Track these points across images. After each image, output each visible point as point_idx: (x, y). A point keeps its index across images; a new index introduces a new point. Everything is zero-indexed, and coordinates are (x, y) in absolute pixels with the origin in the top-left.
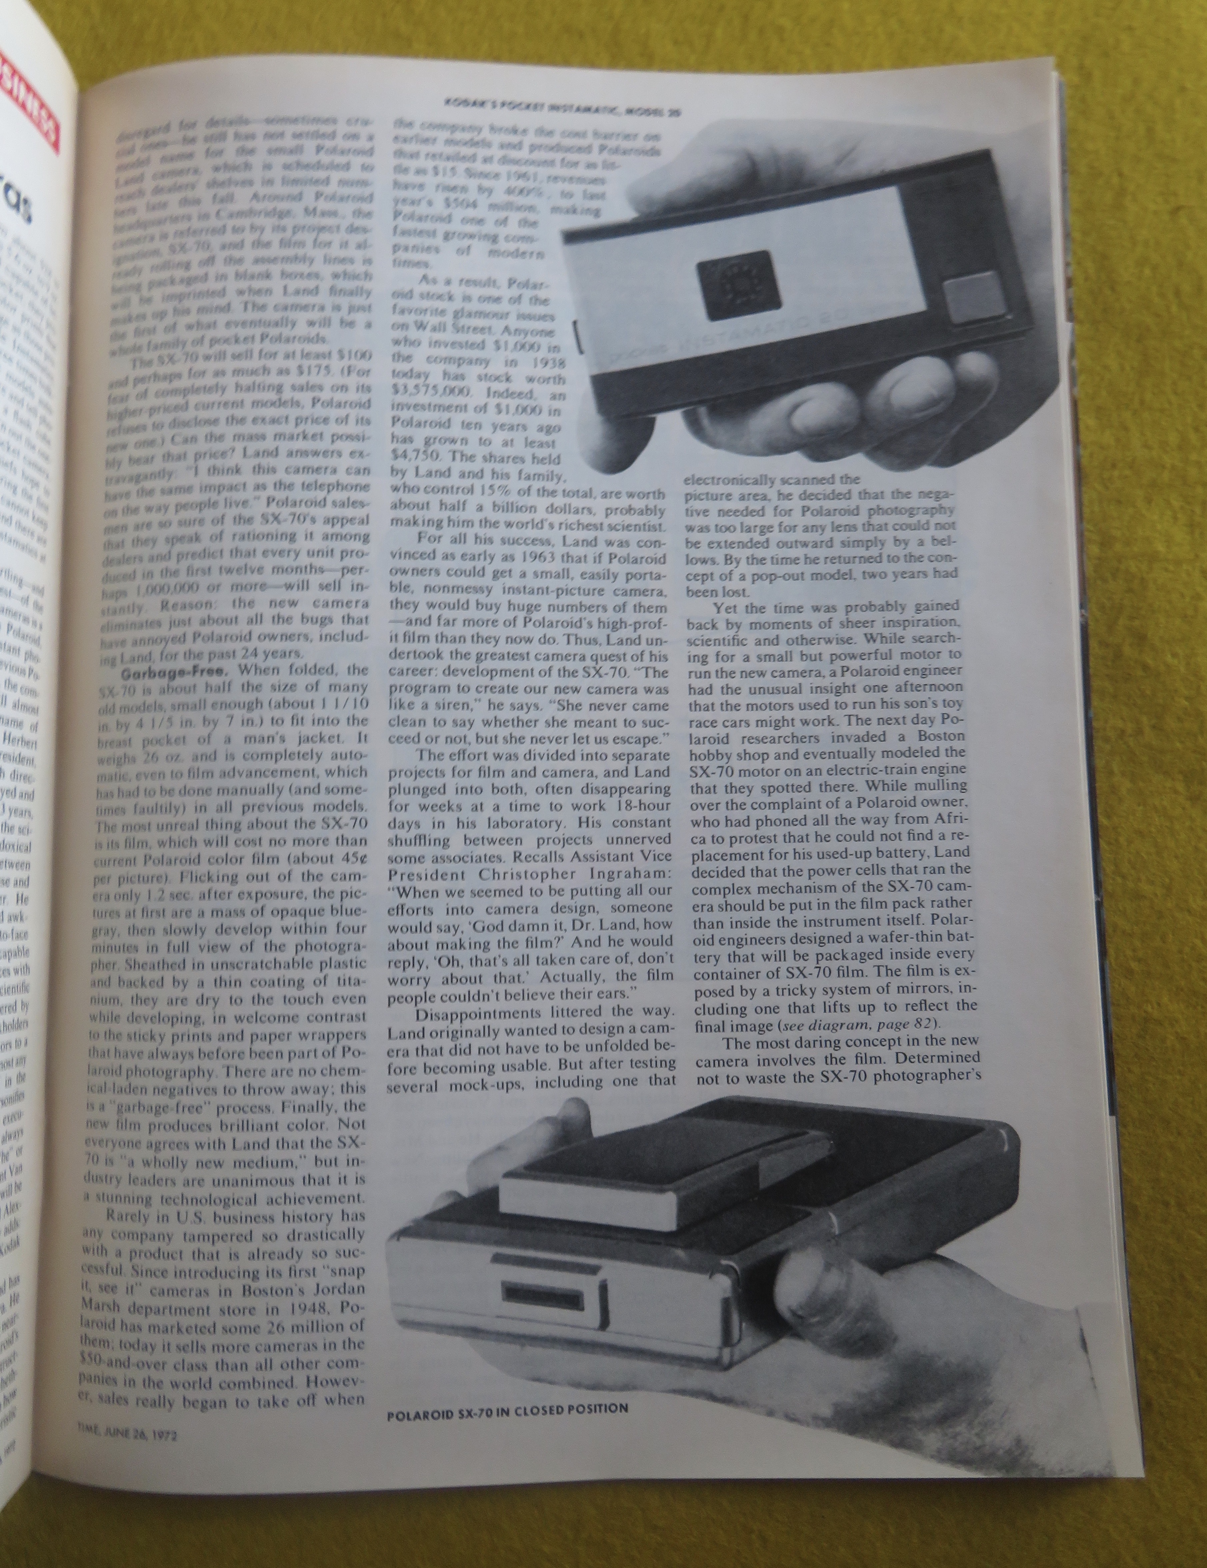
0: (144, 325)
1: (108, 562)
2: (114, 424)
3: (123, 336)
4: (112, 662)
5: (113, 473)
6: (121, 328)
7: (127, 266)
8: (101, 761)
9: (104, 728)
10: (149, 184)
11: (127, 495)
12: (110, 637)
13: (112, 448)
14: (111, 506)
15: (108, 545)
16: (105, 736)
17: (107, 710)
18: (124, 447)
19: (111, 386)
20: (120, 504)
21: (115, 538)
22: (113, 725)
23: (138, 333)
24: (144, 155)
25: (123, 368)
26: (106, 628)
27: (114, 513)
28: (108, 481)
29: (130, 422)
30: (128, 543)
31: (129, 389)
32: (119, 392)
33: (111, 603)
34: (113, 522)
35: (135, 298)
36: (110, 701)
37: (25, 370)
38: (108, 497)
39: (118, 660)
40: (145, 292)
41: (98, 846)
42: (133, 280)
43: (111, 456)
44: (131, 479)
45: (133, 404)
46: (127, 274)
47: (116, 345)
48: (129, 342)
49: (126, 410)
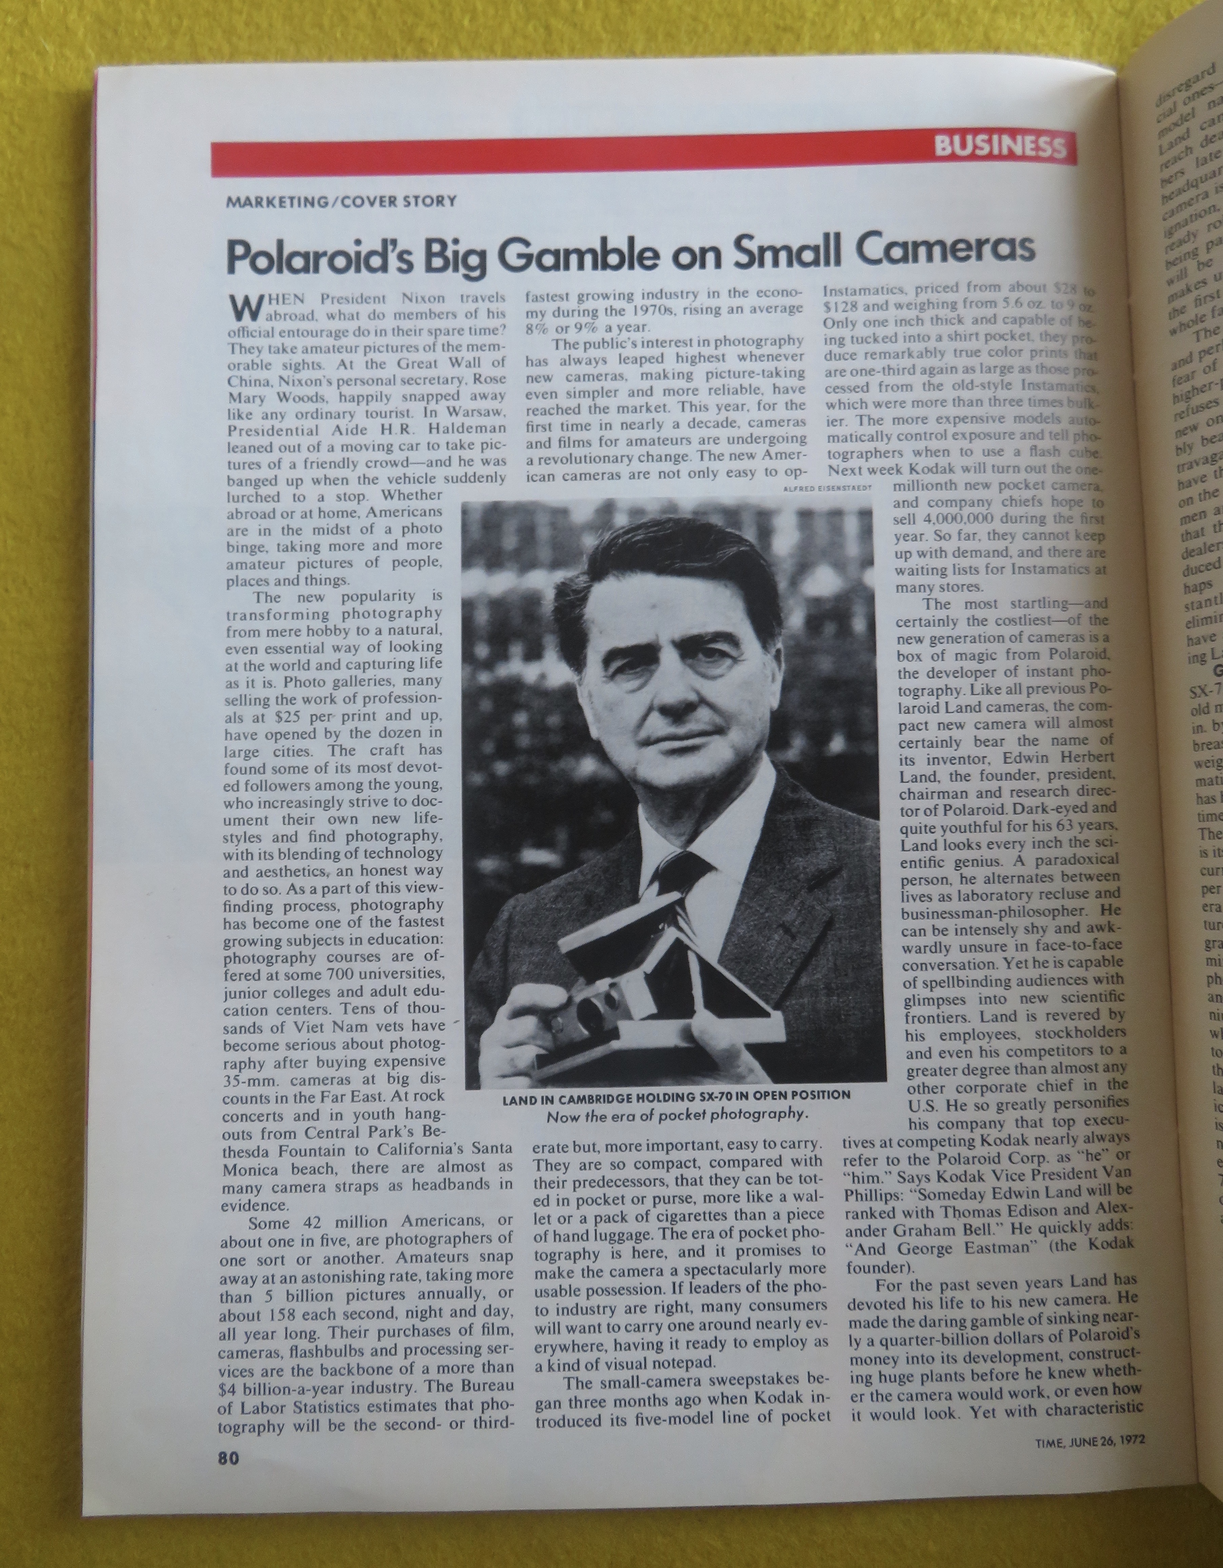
0: (1204, 291)
1: (1189, 554)
2: (1182, 406)
3: (1182, 311)
4: (1201, 659)
5: (1185, 458)
6: (1178, 304)
7: (1181, 234)
8: (1199, 765)
9: (1199, 729)
10: (1197, 136)
11: (1203, 479)
12: (1197, 632)
13: (1181, 433)
14: (1186, 493)
15: (1187, 536)
16: (1201, 738)
17: (1199, 711)
18: (1195, 428)
19: (1175, 367)
20: (1195, 491)
21: (1193, 527)
22: (1208, 725)
23: (1198, 302)
24: (1187, 109)
25: (1187, 343)
26: (1191, 624)
27: (1189, 501)
28: (1180, 468)
29: (1199, 400)
30: (1209, 530)
31: (1195, 365)
32: (1182, 371)
33: (1195, 597)
34: (1189, 510)
35: (1191, 265)
36: (1203, 700)
37: (1044, 402)
38: (1181, 485)
39: (1209, 657)
40: (1203, 257)
41: (1204, 854)
42: (1188, 247)
43: (1180, 442)
44: (1206, 461)
45: (1200, 380)
46: (1181, 242)
47: (1175, 323)
48: (1192, 312)
49: (1194, 388)
